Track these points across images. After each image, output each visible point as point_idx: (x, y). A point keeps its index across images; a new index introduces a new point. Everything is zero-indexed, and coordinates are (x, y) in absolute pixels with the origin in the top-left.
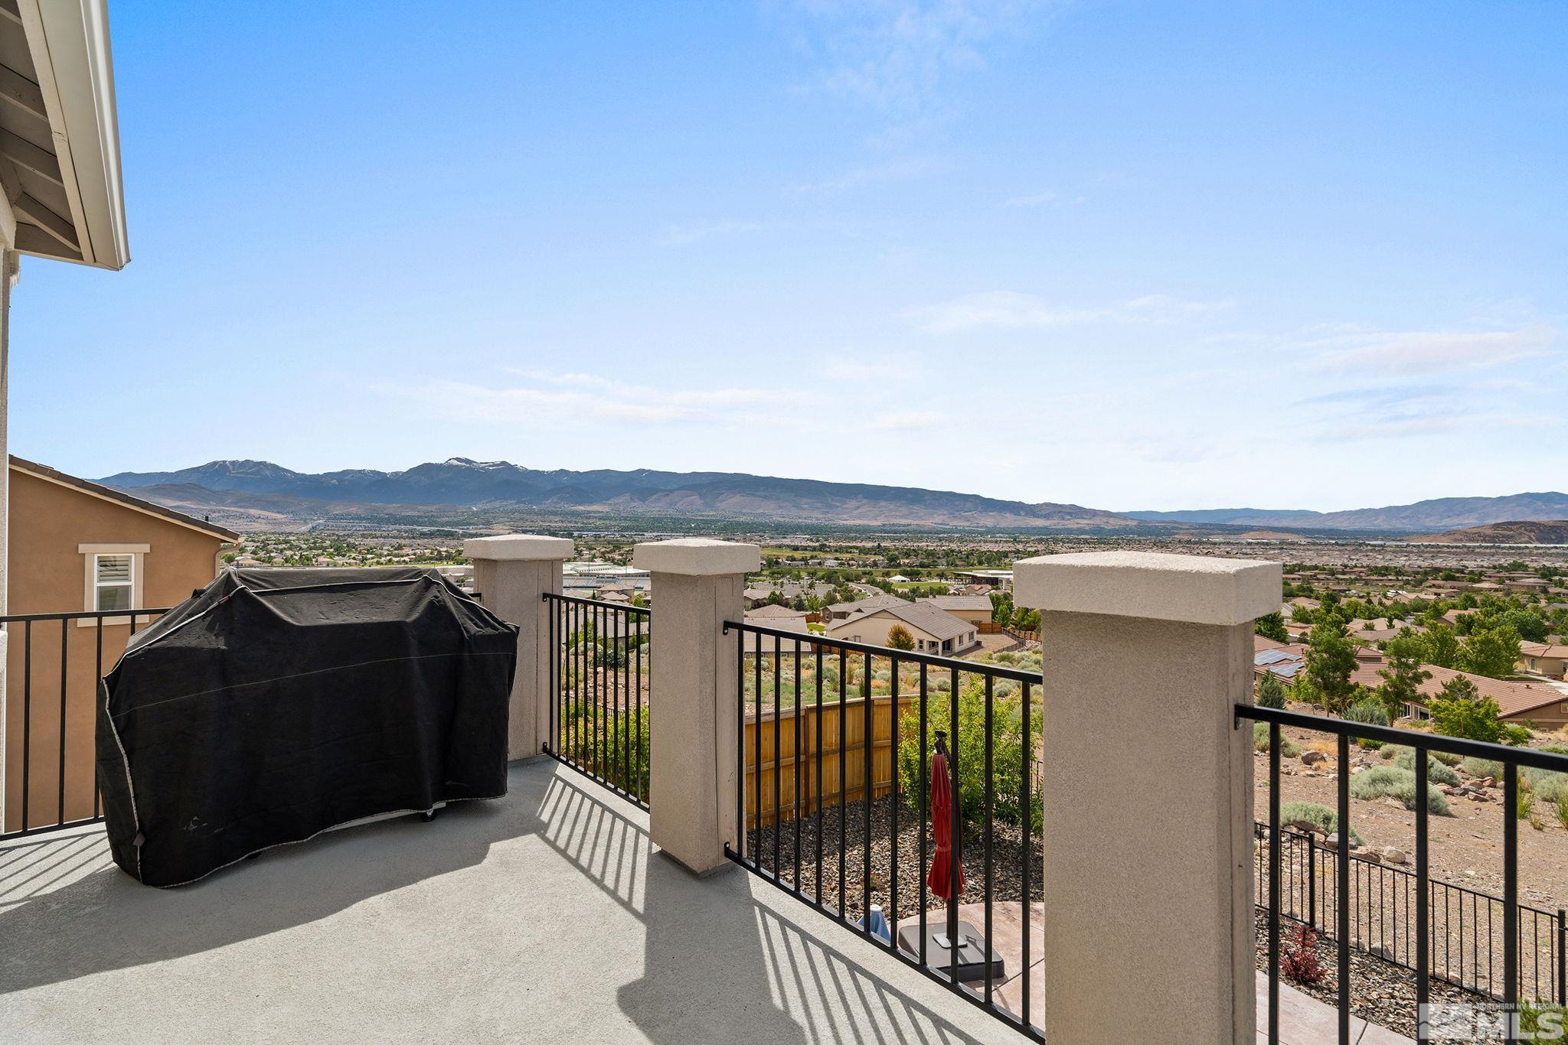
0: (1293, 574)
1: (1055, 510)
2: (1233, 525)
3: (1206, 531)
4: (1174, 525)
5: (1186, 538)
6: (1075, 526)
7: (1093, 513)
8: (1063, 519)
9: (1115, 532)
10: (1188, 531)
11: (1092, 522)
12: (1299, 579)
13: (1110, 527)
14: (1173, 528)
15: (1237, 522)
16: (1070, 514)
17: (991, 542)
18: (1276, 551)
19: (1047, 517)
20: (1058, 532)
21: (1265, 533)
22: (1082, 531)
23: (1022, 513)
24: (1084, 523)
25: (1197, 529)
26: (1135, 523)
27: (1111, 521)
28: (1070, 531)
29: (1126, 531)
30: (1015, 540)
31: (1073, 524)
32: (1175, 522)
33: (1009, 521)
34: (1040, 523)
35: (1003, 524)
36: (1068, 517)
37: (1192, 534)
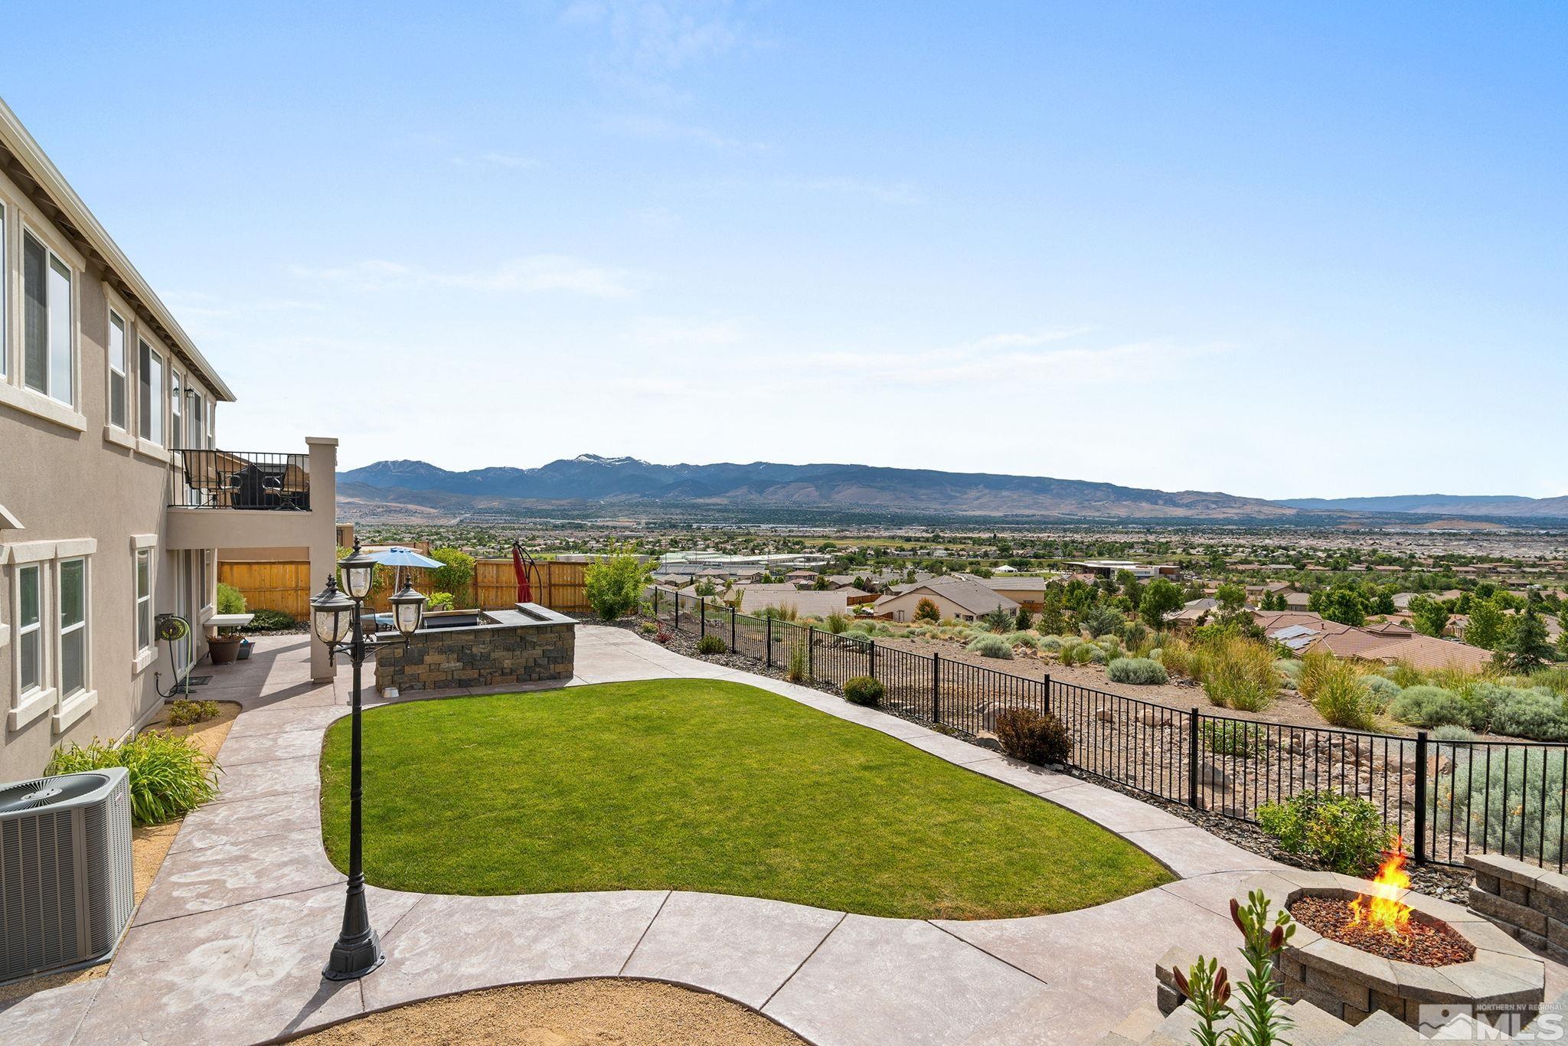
0: (1467, 566)
1: (1198, 498)
2: (1416, 514)
3: (1380, 521)
4: (1342, 514)
5: (1354, 528)
6: (1221, 516)
7: (1245, 501)
8: (1208, 508)
9: (1269, 521)
10: (1358, 521)
11: (1242, 512)
12: (1473, 572)
13: (1262, 517)
14: (1341, 517)
15: (1421, 511)
16: (1215, 502)
17: (1122, 533)
18: (1462, 543)
19: (1188, 506)
20: (1201, 522)
21: (1455, 522)
22: (1229, 521)
23: (1161, 502)
24: (1232, 513)
25: (1369, 518)
26: (1293, 512)
27: (1265, 509)
28: (1216, 521)
29: (1282, 520)
30: (1148, 530)
31: (1218, 514)
32: (1343, 511)
33: (1145, 510)
34: (1181, 512)
35: (1138, 515)
36: (1214, 506)
37: (1362, 524)
